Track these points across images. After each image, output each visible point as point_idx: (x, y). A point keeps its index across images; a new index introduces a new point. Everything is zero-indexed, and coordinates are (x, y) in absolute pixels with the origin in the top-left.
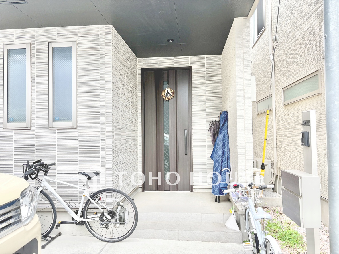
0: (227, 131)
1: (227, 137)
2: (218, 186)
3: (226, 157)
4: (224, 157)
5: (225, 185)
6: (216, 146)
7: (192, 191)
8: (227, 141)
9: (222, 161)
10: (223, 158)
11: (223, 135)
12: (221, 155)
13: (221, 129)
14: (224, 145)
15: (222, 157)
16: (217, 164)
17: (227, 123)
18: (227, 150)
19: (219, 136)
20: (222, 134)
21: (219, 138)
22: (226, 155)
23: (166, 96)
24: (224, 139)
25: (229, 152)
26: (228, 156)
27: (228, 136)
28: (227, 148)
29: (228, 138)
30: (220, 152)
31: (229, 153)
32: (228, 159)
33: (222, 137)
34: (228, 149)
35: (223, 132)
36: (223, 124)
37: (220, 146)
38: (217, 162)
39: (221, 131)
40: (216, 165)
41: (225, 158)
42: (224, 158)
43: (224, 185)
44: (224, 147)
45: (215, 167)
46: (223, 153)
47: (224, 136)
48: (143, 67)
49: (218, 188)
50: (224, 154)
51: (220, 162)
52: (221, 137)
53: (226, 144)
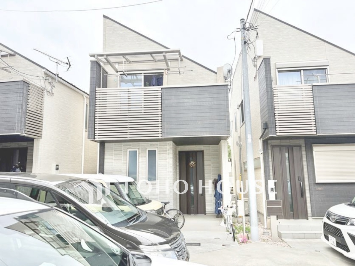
7: (205, 215)
23: (191, 165)
30: (218, 194)
38: (217, 198)
48: (180, 150)
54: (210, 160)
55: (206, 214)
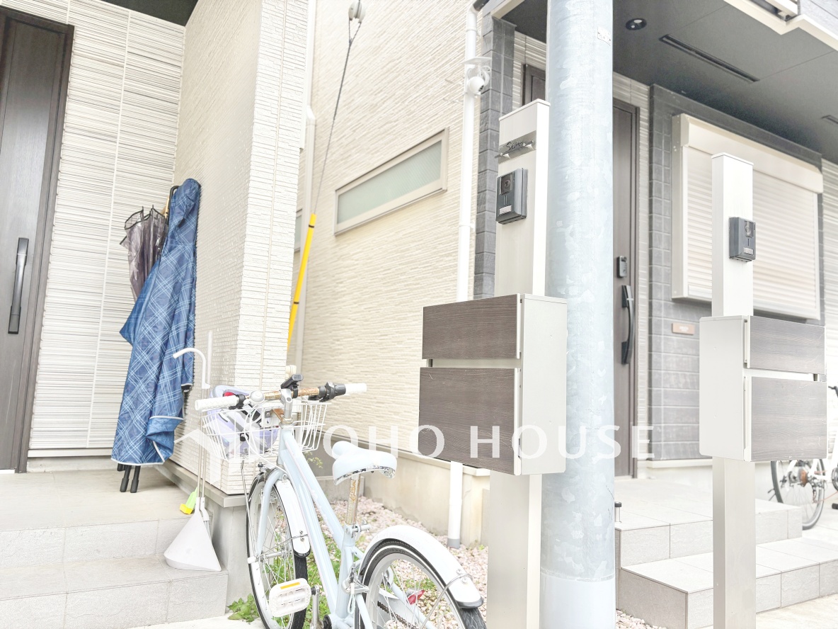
0: (191, 244)
1: (190, 266)
2: (142, 431)
3: (182, 330)
4: (174, 328)
5: (169, 426)
6: (149, 294)
7: (21, 469)
8: (189, 276)
9: (166, 344)
10: (168, 333)
11: (177, 255)
12: (164, 323)
13: (173, 237)
14: (177, 289)
15: (165, 328)
16: (144, 353)
17: (193, 219)
18: (187, 307)
19: (163, 259)
20: (173, 252)
21: (163, 265)
22: (183, 323)
24: (180, 270)
25: (194, 313)
26: (187, 325)
27: (195, 262)
28: (187, 302)
29: (194, 268)
30: (161, 314)
31: (191, 318)
32: (186, 337)
33: (175, 262)
34: (190, 304)
35: (180, 247)
36: (181, 218)
37: (164, 291)
38: (144, 347)
39: (172, 242)
40: (139, 358)
41: (178, 335)
42: (174, 333)
43: (165, 423)
44: (176, 298)
45: (133, 364)
46: (173, 317)
47: (181, 261)
49: (139, 437)
50: (176, 318)
51: (158, 348)
52: (168, 260)
53: (186, 288)
54: (115, 109)
55: (31, 467)
